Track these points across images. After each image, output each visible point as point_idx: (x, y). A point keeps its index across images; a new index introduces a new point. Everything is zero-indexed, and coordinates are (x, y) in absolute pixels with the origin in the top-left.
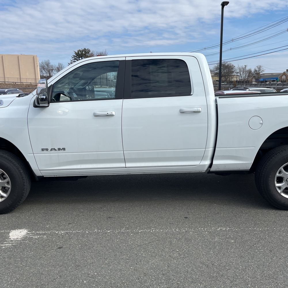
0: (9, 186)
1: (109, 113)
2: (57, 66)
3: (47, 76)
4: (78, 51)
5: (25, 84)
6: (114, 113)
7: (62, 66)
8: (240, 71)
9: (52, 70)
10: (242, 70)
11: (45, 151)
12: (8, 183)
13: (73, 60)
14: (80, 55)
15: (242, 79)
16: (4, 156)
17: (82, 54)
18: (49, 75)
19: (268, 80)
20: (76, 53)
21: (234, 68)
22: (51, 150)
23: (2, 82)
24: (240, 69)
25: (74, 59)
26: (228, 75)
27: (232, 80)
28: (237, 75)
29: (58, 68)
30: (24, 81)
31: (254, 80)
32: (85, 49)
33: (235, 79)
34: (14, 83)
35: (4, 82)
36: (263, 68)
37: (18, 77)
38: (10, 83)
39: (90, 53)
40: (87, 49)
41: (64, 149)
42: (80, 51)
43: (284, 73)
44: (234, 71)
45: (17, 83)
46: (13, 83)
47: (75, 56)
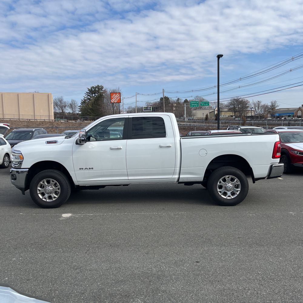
0: (59, 191)
1: (119, 147)
2: (70, 102)
3: (60, 113)
4: (92, 88)
5: (39, 121)
6: (121, 147)
7: (75, 102)
8: (255, 106)
9: (65, 106)
10: (257, 105)
11: (81, 170)
12: (59, 189)
13: (86, 97)
14: (93, 91)
15: (257, 114)
16: (57, 172)
17: (95, 90)
18: (61, 111)
19: (283, 115)
20: (89, 90)
21: (249, 103)
22: (85, 169)
23: (17, 119)
24: (254, 104)
25: (87, 95)
26: (242, 111)
27: (247, 115)
28: (251, 111)
29: (71, 104)
30: (38, 118)
31: (269, 115)
32: (98, 86)
33: (250, 114)
34: (29, 120)
35: (18, 119)
36: (277, 104)
37: (32, 114)
38: (25, 120)
39: (103, 90)
40: (100, 85)
41: (92, 168)
42: (94, 88)
43: (300, 108)
44: (249, 106)
45: (31, 120)
46: (27, 120)
47: (88, 92)
